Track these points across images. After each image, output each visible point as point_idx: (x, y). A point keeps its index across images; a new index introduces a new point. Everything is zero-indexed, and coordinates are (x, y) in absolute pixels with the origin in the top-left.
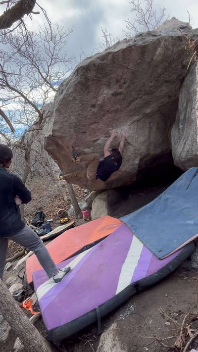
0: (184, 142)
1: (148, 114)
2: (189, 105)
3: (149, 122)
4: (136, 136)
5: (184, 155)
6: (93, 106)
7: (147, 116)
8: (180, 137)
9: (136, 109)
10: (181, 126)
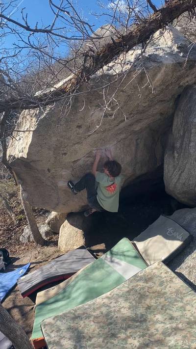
0: (179, 173)
1: (137, 131)
2: (186, 135)
3: (136, 138)
4: (122, 156)
5: (179, 186)
6: (79, 127)
7: (135, 133)
8: (174, 165)
9: (124, 127)
10: (176, 155)
